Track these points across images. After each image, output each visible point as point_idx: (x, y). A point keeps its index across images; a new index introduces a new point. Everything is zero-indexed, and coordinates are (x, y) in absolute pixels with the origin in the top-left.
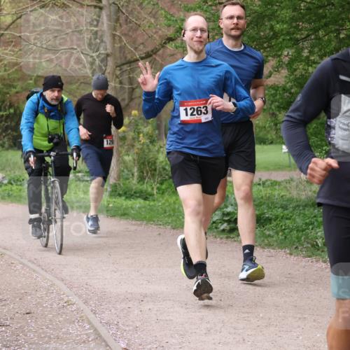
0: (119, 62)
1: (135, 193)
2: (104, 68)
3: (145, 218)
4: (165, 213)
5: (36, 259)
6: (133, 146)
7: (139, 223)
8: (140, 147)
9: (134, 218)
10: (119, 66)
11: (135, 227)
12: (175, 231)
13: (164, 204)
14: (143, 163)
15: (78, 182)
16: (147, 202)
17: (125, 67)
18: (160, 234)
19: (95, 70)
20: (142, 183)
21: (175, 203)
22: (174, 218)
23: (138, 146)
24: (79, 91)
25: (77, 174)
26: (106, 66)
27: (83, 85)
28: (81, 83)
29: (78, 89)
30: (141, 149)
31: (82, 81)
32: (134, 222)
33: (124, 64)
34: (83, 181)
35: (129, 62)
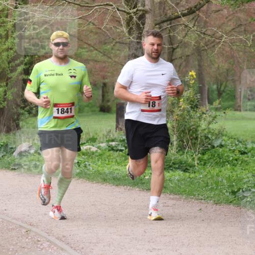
0: (159, 19)
1: (174, 163)
2: (141, 26)
3: (185, 191)
4: (207, 186)
5: (64, 236)
6: (172, 112)
7: (177, 196)
8: (179, 113)
9: (172, 192)
10: (159, 24)
11: (174, 202)
12: (218, 206)
13: (206, 176)
14: (183, 131)
15: (112, 152)
16: (187, 174)
17: (165, 25)
18: (200, 210)
19: (131, 29)
20: (181, 153)
21: (218, 175)
22: (217, 192)
23: (177, 111)
24: (113, 52)
25: (111, 143)
26: (143, 24)
27: (118, 44)
28: (116, 42)
29: (112, 49)
30: (181, 115)
31: (118, 40)
32: (172, 196)
33: (163, 22)
34: (117, 151)
35: (170, 20)
